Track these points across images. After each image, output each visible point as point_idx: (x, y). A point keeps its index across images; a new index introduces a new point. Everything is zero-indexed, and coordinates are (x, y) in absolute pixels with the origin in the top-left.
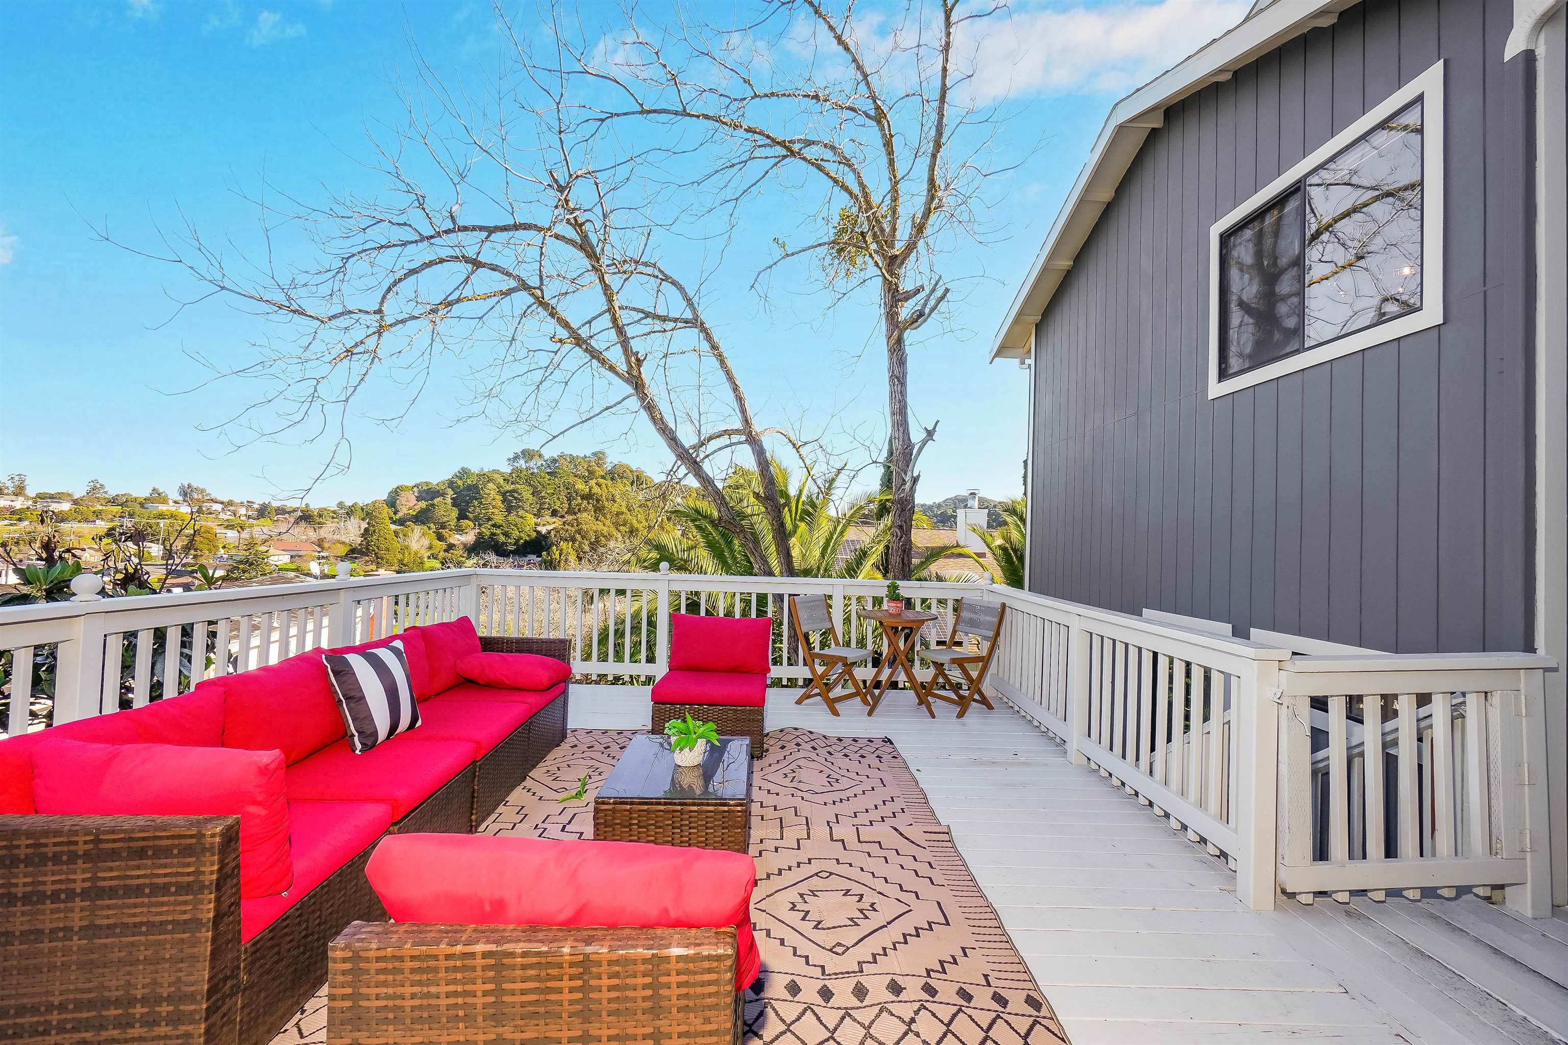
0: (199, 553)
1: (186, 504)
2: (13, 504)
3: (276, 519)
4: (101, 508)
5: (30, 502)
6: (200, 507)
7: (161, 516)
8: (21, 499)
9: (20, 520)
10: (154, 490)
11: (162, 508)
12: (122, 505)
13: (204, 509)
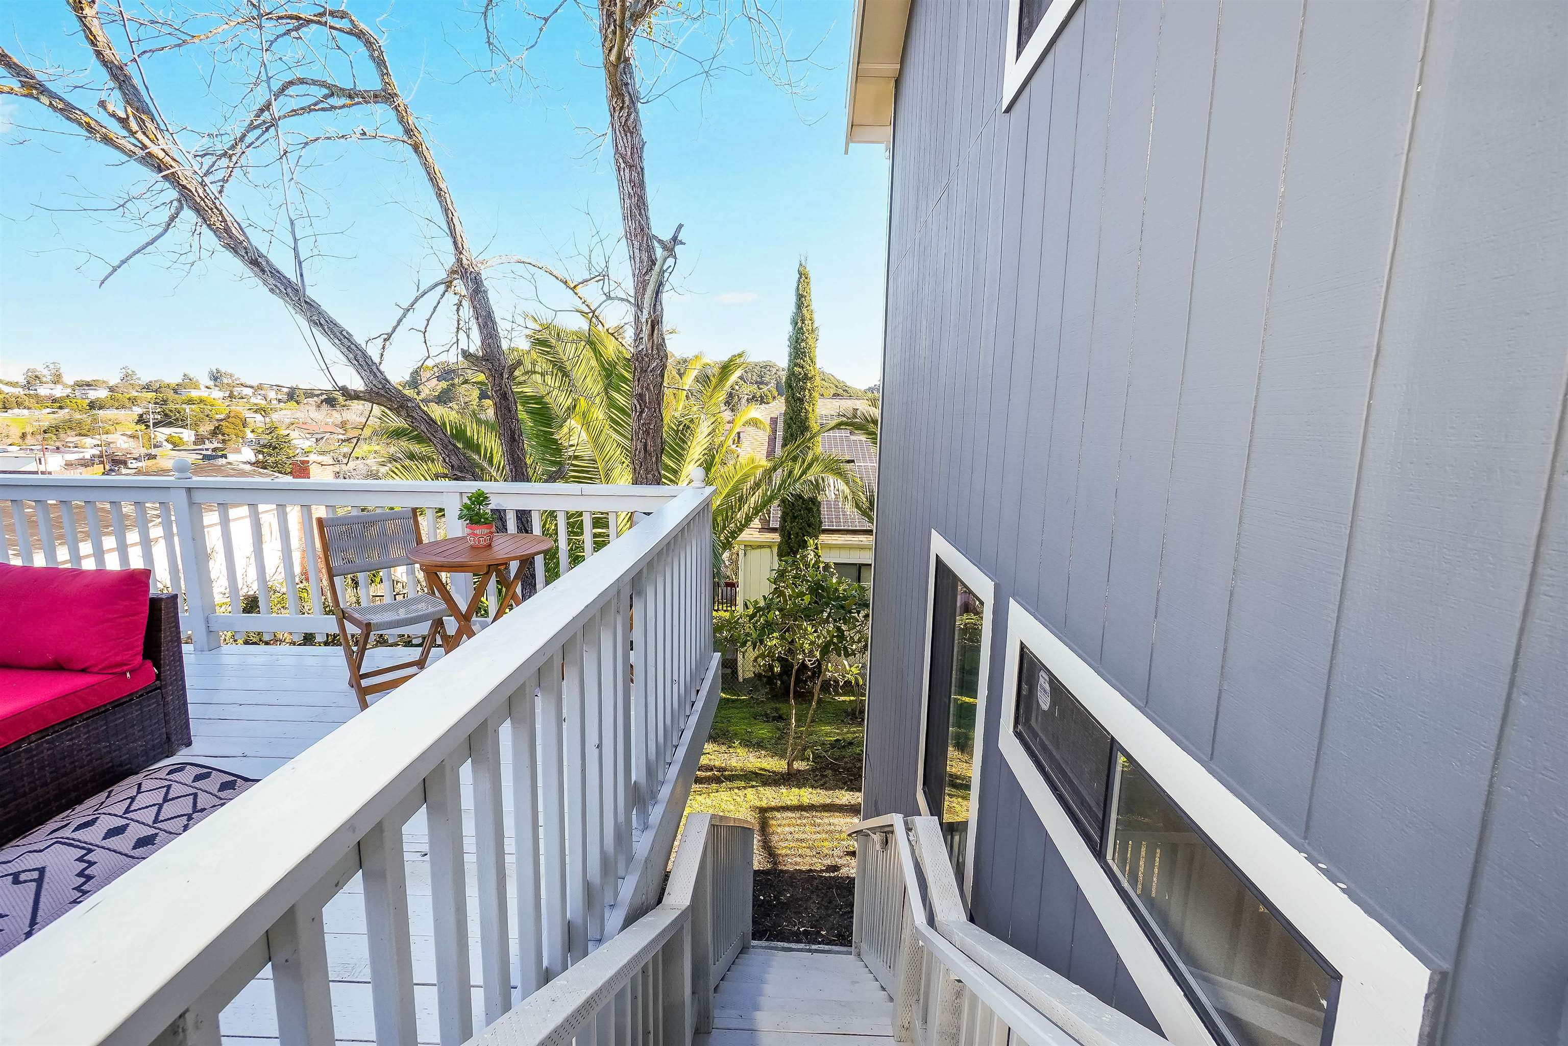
0: (227, 438)
1: (217, 388)
2: (53, 392)
3: (305, 402)
4: (136, 394)
5: (69, 390)
6: (231, 392)
7: (190, 402)
8: (59, 387)
9: (61, 408)
10: (185, 375)
11: (195, 394)
12: (156, 391)
13: (235, 393)
